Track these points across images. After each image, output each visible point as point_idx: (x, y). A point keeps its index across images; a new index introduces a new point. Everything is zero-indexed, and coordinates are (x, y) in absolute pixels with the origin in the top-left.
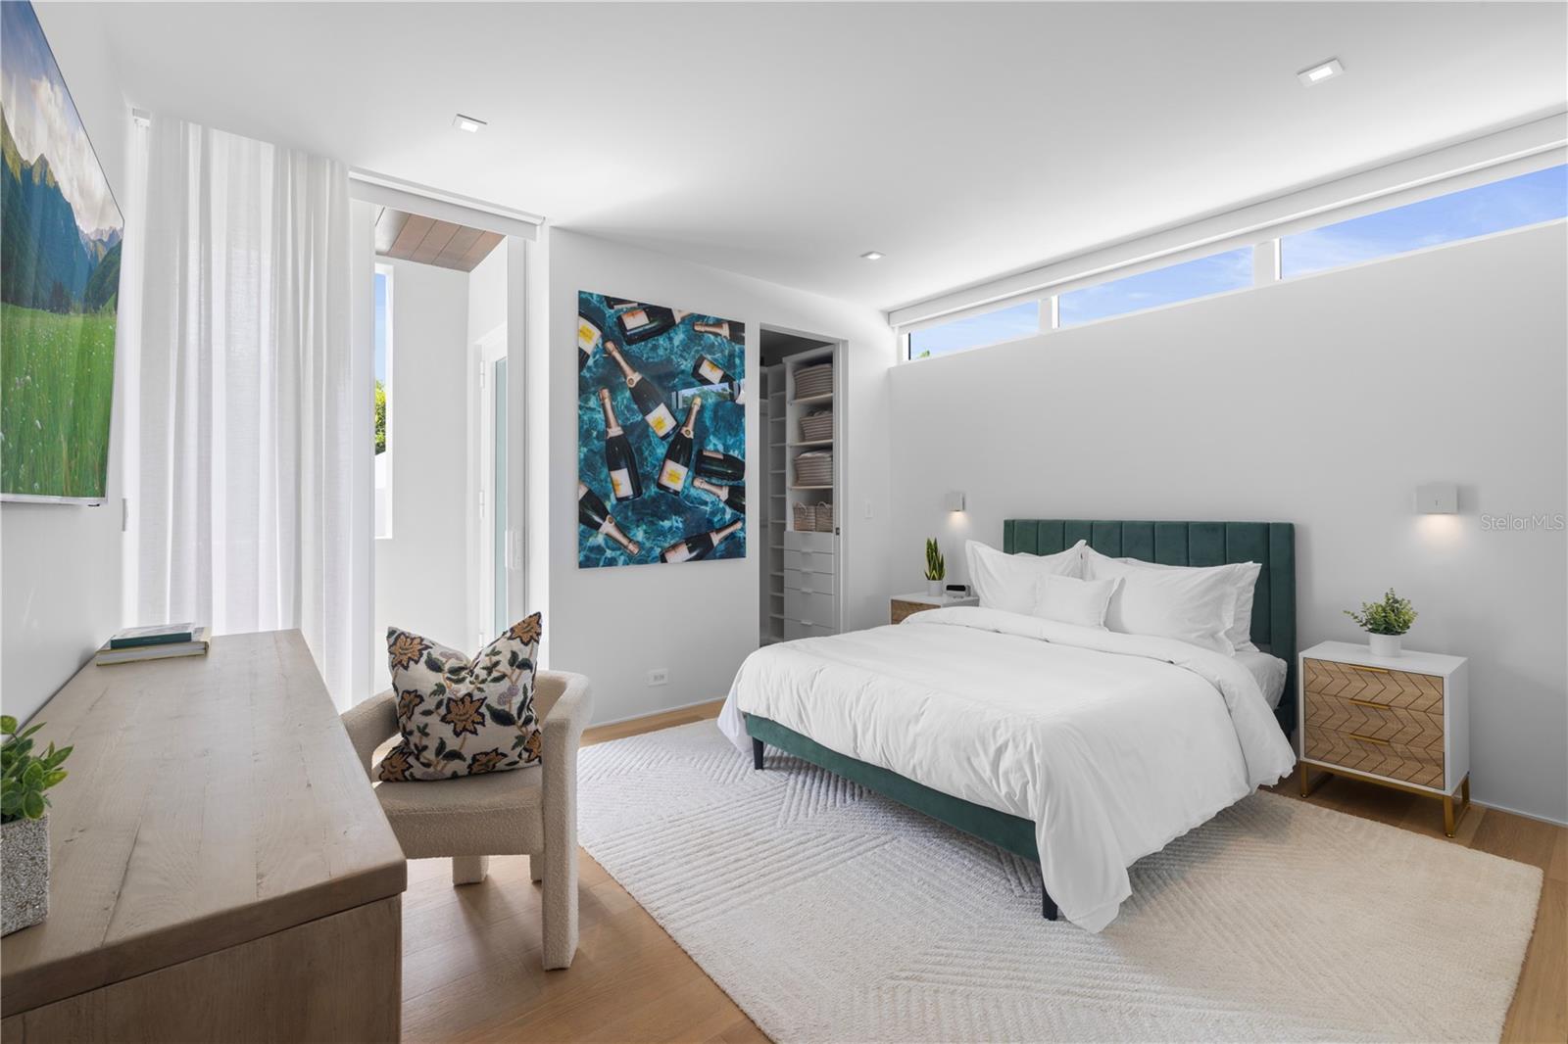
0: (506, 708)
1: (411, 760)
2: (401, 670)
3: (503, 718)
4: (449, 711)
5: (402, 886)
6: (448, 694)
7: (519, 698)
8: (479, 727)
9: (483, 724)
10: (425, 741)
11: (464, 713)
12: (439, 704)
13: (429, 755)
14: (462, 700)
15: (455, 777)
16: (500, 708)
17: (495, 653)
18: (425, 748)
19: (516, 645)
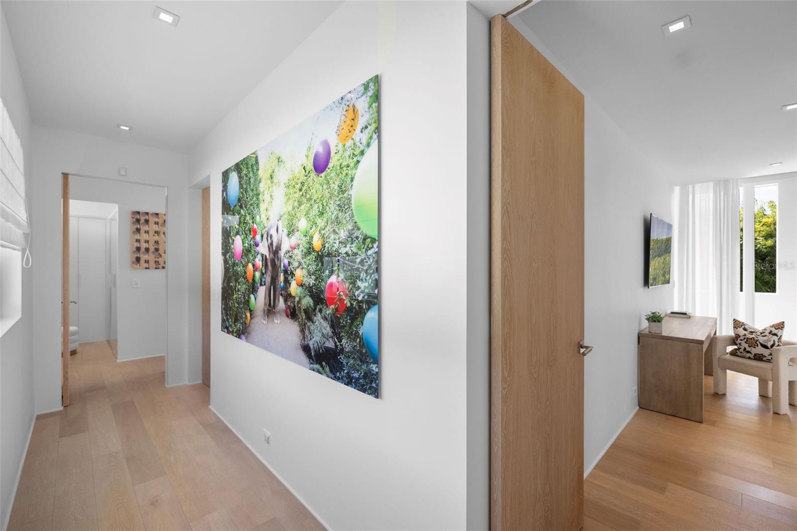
0: (766, 344)
1: (738, 351)
2: (736, 329)
3: (765, 347)
4: (747, 341)
5: (703, 344)
6: (747, 336)
7: (772, 343)
8: (756, 347)
9: (757, 346)
10: (741, 347)
11: (752, 342)
12: (744, 339)
13: (742, 350)
14: (751, 339)
15: (749, 358)
16: (764, 343)
17: (765, 330)
18: (741, 348)
19: (773, 329)
